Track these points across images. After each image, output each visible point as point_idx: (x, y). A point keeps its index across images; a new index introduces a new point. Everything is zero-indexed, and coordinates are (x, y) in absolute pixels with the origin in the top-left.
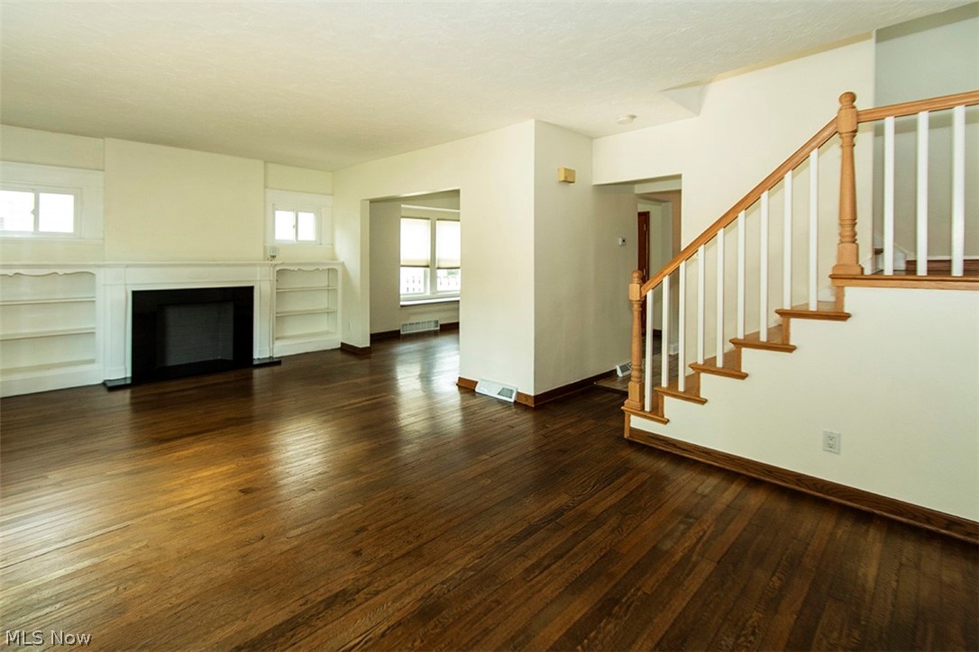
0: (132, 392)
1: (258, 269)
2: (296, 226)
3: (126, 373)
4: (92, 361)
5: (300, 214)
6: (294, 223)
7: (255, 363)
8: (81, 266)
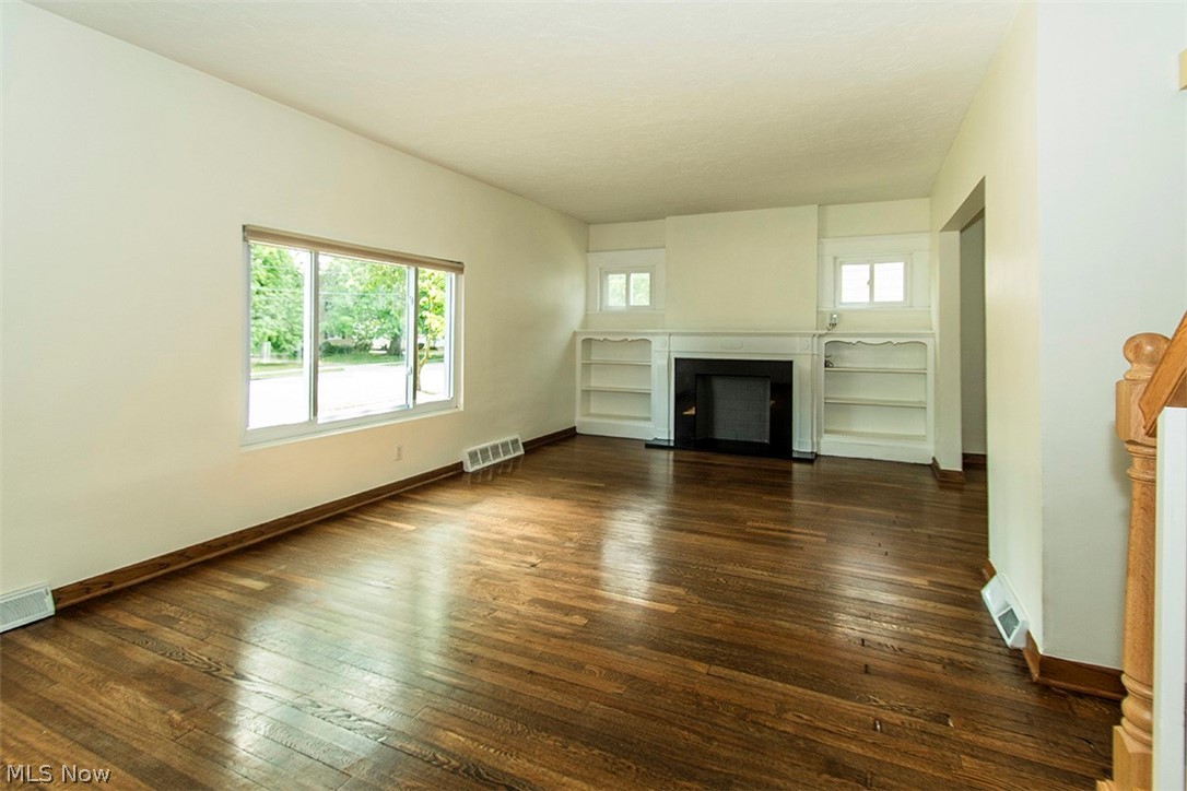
0: (675, 455)
1: (798, 339)
2: (871, 283)
3: (669, 435)
4: (649, 419)
5: (876, 266)
6: (868, 278)
7: (795, 455)
8: (639, 334)
